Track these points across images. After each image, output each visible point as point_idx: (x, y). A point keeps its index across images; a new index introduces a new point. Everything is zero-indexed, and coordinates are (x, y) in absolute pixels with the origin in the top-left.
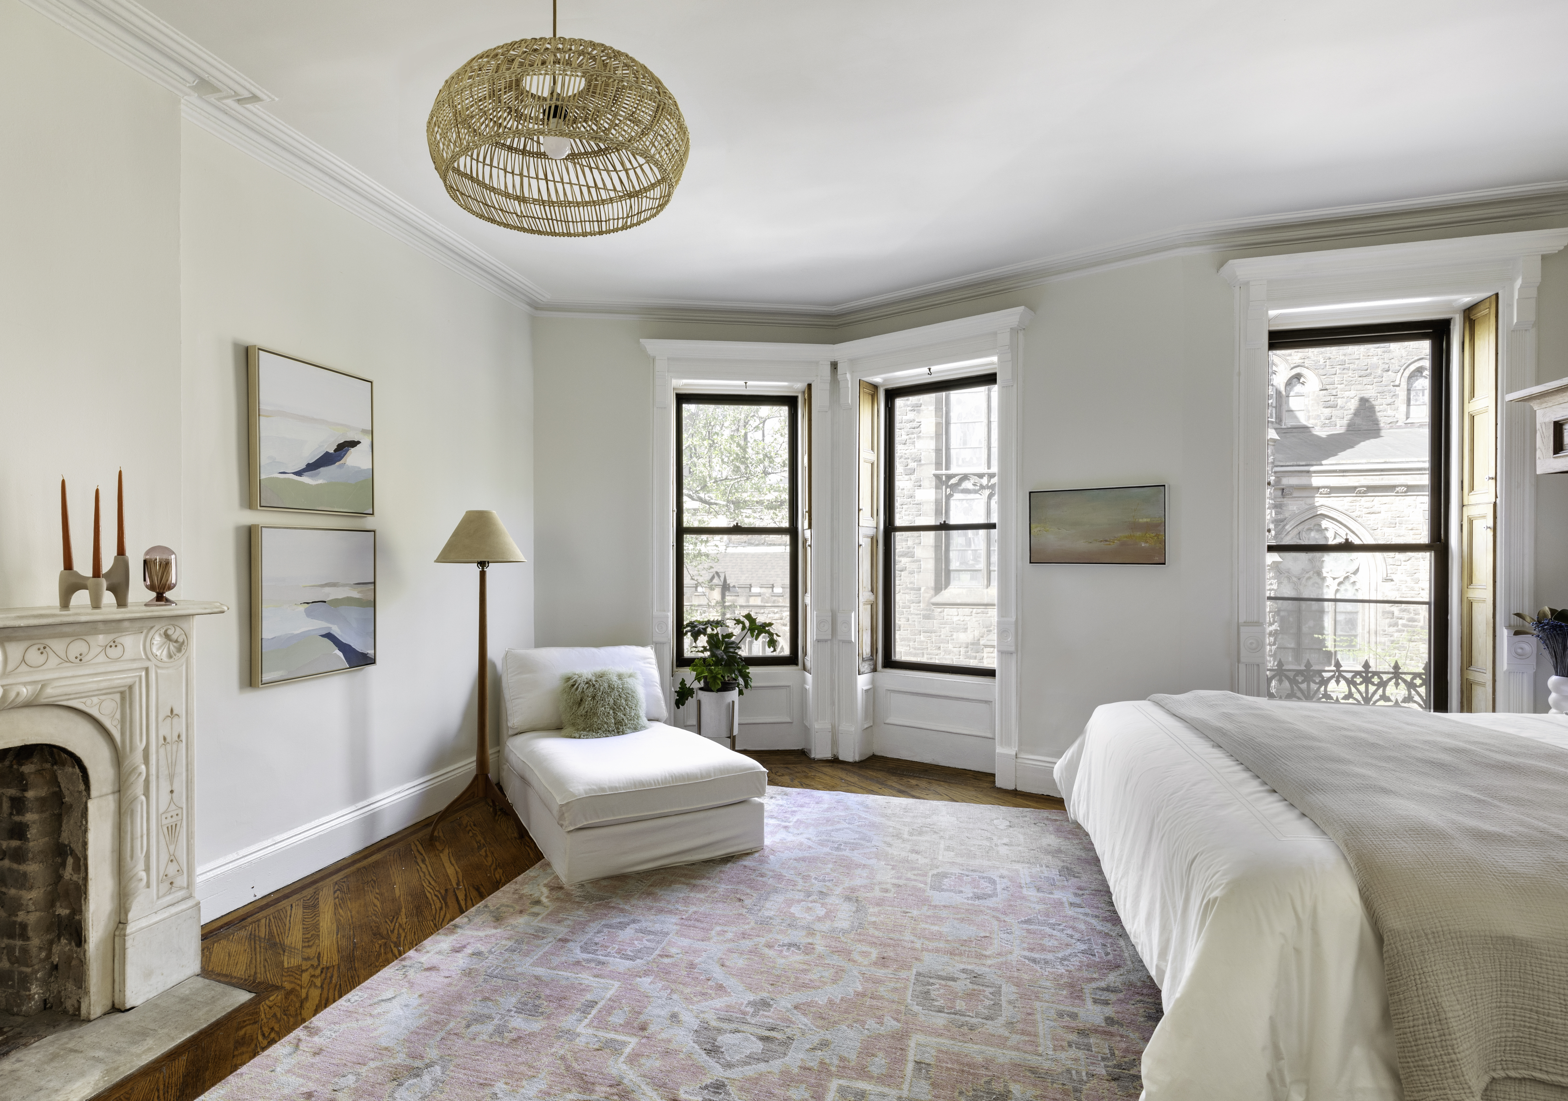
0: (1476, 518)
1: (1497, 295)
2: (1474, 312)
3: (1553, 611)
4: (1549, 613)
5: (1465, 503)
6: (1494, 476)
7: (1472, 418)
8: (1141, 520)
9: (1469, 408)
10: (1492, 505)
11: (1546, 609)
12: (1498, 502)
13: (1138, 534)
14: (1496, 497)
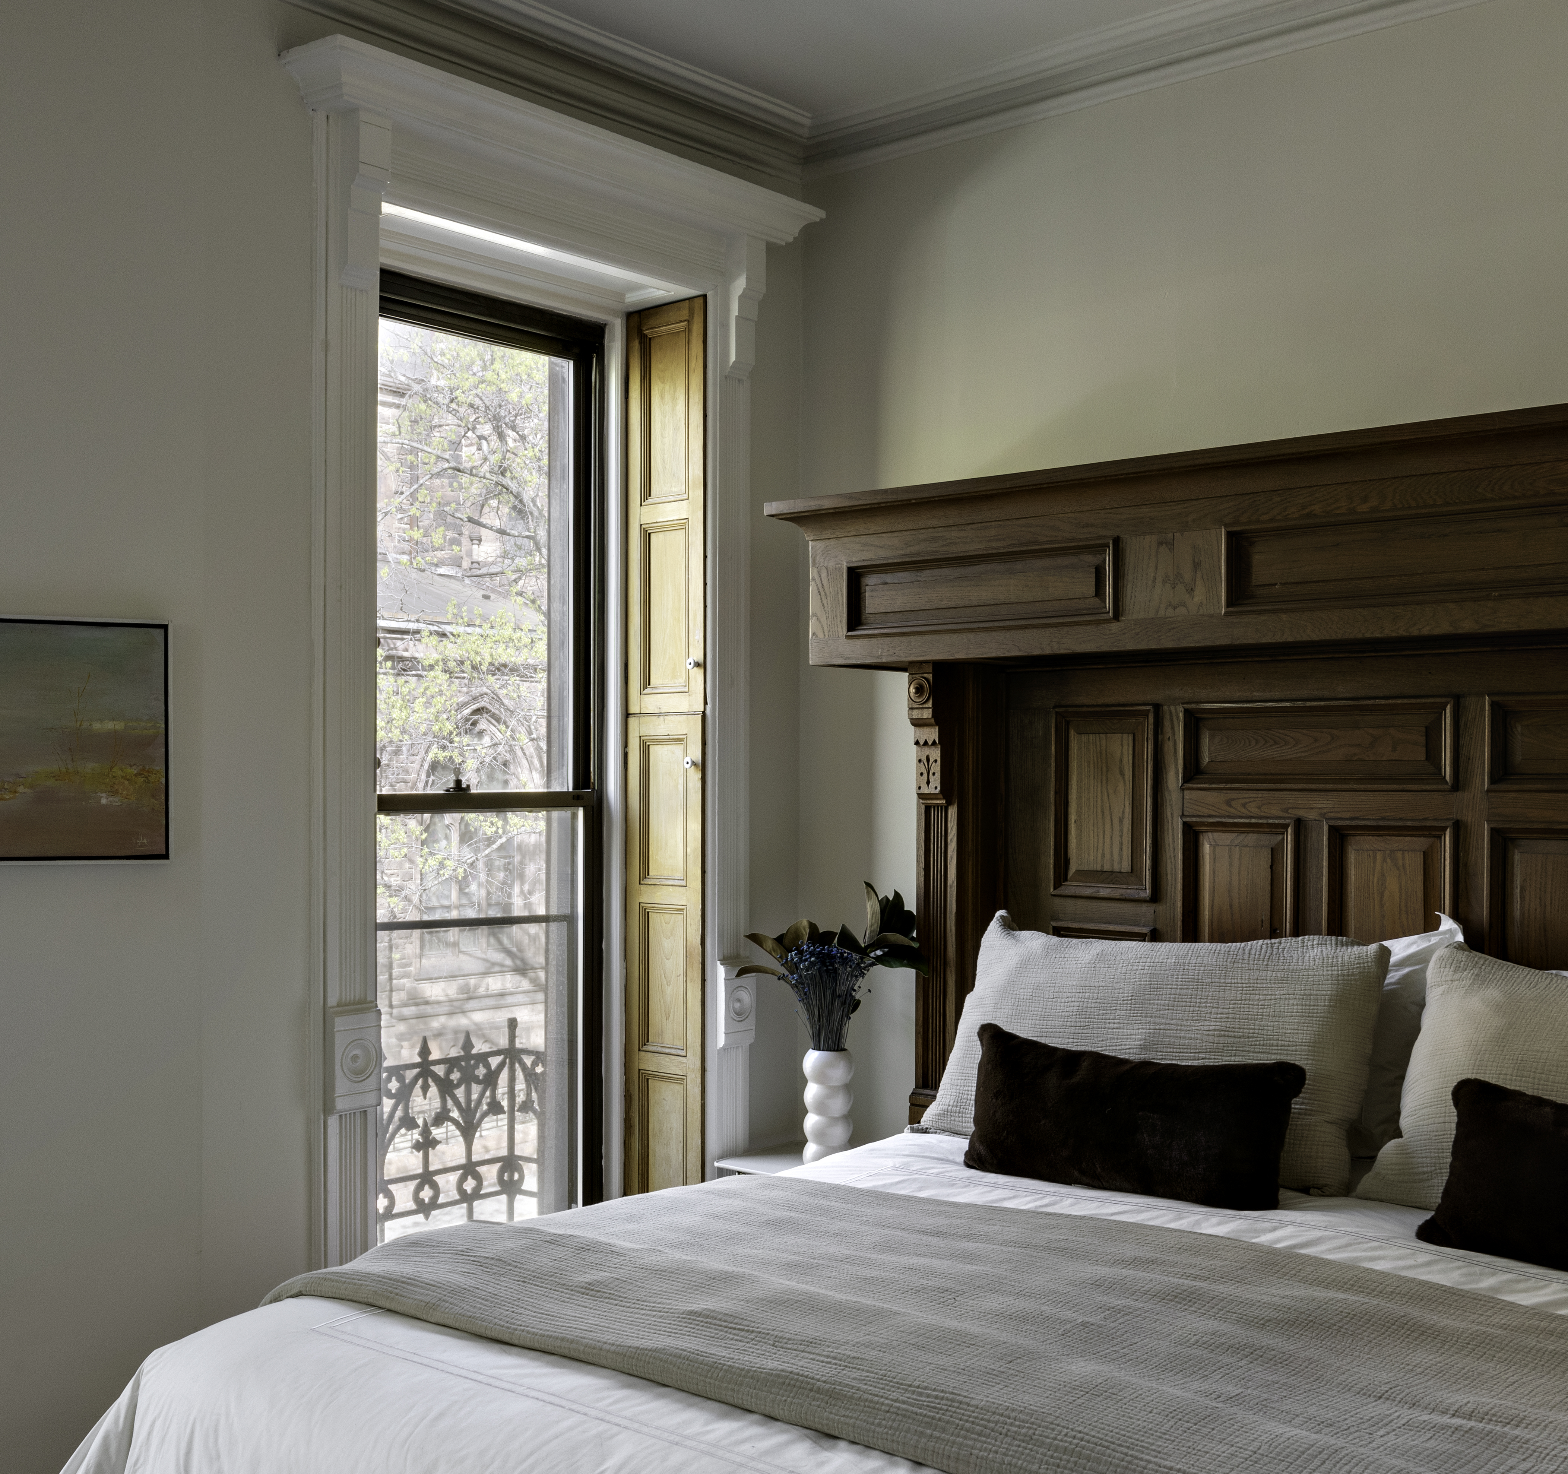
0: (659, 741)
1: (705, 296)
2: (652, 322)
3: (813, 927)
4: (807, 932)
5: (633, 709)
6: (701, 660)
7: (647, 537)
8: (97, 726)
9: (640, 515)
10: (699, 718)
11: (805, 923)
12: (708, 712)
13: (90, 767)
14: (706, 703)
